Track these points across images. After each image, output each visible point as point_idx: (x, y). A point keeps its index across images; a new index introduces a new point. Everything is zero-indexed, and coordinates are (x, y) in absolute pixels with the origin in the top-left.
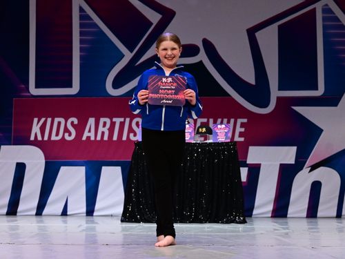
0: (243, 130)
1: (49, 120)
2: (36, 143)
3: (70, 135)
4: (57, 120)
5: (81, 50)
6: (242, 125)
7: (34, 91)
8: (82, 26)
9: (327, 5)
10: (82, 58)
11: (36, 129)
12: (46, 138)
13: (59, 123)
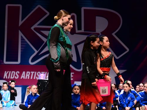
0: (72, 76)
1: (10, 72)
2: (5, 79)
3: (17, 77)
4: (12, 72)
5: (21, 50)
6: (72, 75)
7: (5, 62)
8: (22, 42)
10: (21, 52)
11: (5, 75)
12: (9, 78)
13: (13, 73)
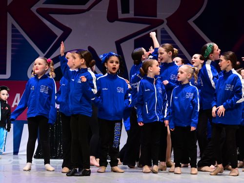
5: (12, 51)
8: (13, 36)
9: (163, 28)
10: (12, 56)
